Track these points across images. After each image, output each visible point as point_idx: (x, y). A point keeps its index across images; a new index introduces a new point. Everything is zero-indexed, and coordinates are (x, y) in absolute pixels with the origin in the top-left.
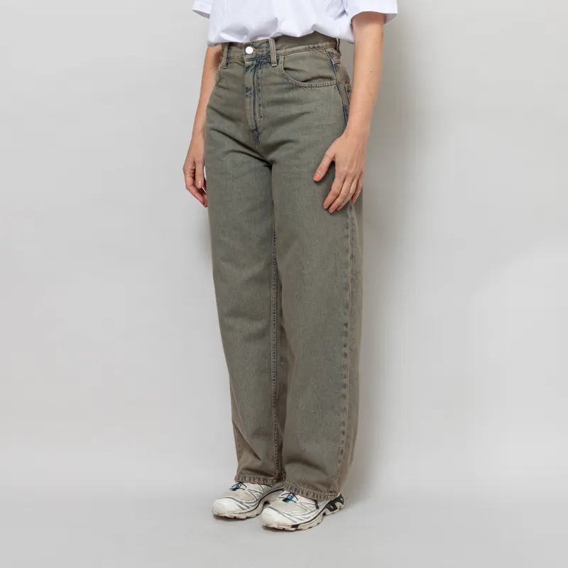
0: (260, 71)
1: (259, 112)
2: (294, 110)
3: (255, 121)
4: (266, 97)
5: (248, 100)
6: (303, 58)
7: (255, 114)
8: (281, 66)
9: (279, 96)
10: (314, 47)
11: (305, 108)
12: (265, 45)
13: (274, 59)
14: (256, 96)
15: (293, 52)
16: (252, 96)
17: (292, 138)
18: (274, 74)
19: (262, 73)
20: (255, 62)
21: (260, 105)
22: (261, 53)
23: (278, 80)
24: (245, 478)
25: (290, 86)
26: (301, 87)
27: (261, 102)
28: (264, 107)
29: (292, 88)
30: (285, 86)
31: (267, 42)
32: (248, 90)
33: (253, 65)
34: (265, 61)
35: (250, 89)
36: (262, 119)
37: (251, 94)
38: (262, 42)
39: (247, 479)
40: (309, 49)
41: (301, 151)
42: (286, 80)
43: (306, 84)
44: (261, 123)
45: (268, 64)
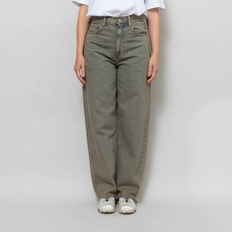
0: (124, 29)
1: (122, 45)
2: (136, 45)
3: (120, 49)
4: (126, 39)
5: (118, 40)
6: (139, 24)
7: (120, 46)
8: (132, 27)
9: (132, 39)
10: (141, 20)
11: (140, 44)
12: (126, 18)
13: (130, 24)
14: (122, 38)
15: (135, 22)
16: (121, 39)
17: (136, 55)
18: (130, 30)
19: (125, 29)
20: (122, 25)
21: (123, 42)
22: (125, 22)
23: (131, 32)
24: (109, 196)
25: (135, 35)
26: (139, 36)
27: (123, 41)
28: (124, 43)
29: (136, 36)
30: (134, 35)
31: (127, 17)
32: (119, 36)
33: (122, 26)
34: (126, 25)
35: (120, 36)
36: (123, 48)
37: (120, 38)
38: (125, 17)
39: (110, 196)
40: (140, 21)
41: (140, 61)
42: (134, 33)
43: (140, 35)
44: (122, 49)
45: (127, 26)
